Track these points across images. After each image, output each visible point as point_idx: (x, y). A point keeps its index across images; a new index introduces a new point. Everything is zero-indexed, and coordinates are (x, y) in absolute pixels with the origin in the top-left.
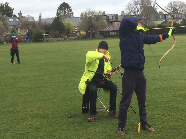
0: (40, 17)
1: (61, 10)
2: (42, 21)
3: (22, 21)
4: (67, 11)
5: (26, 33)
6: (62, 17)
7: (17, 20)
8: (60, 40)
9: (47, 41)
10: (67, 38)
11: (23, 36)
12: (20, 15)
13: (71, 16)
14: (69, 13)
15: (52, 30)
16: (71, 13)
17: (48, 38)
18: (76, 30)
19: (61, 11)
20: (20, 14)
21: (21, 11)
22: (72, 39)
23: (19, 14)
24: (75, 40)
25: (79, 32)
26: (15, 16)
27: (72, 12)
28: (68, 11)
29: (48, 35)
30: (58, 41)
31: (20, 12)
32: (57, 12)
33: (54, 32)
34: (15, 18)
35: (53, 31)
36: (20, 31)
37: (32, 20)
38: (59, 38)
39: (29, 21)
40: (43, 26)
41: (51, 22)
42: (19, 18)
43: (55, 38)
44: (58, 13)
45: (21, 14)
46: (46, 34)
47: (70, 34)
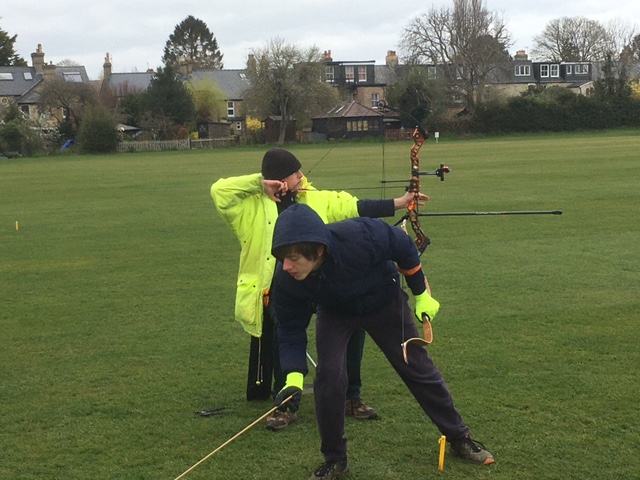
0: (107, 66)
1: (180, 45)
2: (115, 82)
3: (42, 80)
4: (200, 49)
5: (56, 121)
6: (184, 70)
7: (28, 76)
8: (175, 149)
9: (132, 150)
10: (200, 140)
11: (45, 132)
12: (37, 59)
13: (213, 63)
14: (206, 55)
15: (148, 113)
16: (213, 56)
17: (135, 139)
18: (231, 112)
19: (181, 48)
20: (38, 56)
21: (39, 46)
22: (216, 146)
23: (34, 56)
24: (227, 147)
25: (242, 119)
26: (20, 63)
27: (216, 51)
28: (205, 48)
29: (135, 131)
30: (169, 149)
31: (38, 50)
32: (167, 51)
33: (156, 120)
34: (18, 69)
35: (153, 116)
36: (36, 115)
37: (78, 79)
38: (171, 142)
39: (69, 82)
40: (116, 97)
41: (145, 85)
42: (33, 70)
43: (157, 139)
44: (168, 56)
45: (42, 55)
46: (128, 124)
47: (211, 127)
